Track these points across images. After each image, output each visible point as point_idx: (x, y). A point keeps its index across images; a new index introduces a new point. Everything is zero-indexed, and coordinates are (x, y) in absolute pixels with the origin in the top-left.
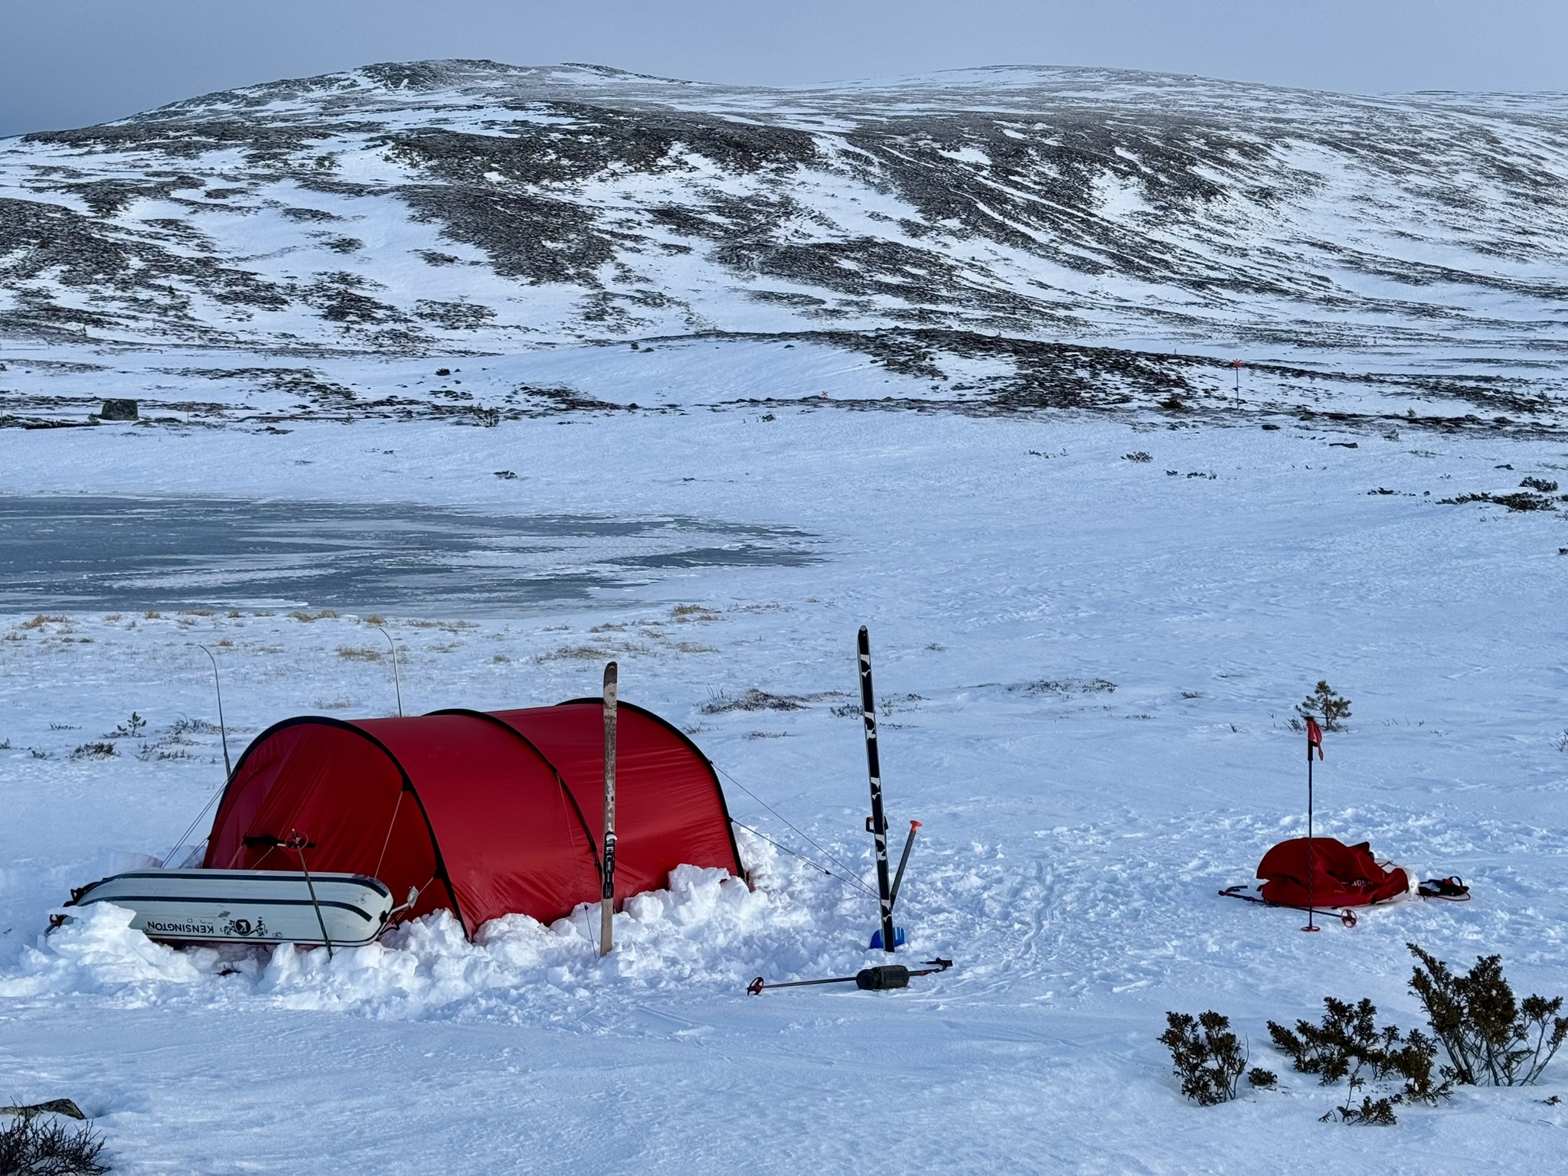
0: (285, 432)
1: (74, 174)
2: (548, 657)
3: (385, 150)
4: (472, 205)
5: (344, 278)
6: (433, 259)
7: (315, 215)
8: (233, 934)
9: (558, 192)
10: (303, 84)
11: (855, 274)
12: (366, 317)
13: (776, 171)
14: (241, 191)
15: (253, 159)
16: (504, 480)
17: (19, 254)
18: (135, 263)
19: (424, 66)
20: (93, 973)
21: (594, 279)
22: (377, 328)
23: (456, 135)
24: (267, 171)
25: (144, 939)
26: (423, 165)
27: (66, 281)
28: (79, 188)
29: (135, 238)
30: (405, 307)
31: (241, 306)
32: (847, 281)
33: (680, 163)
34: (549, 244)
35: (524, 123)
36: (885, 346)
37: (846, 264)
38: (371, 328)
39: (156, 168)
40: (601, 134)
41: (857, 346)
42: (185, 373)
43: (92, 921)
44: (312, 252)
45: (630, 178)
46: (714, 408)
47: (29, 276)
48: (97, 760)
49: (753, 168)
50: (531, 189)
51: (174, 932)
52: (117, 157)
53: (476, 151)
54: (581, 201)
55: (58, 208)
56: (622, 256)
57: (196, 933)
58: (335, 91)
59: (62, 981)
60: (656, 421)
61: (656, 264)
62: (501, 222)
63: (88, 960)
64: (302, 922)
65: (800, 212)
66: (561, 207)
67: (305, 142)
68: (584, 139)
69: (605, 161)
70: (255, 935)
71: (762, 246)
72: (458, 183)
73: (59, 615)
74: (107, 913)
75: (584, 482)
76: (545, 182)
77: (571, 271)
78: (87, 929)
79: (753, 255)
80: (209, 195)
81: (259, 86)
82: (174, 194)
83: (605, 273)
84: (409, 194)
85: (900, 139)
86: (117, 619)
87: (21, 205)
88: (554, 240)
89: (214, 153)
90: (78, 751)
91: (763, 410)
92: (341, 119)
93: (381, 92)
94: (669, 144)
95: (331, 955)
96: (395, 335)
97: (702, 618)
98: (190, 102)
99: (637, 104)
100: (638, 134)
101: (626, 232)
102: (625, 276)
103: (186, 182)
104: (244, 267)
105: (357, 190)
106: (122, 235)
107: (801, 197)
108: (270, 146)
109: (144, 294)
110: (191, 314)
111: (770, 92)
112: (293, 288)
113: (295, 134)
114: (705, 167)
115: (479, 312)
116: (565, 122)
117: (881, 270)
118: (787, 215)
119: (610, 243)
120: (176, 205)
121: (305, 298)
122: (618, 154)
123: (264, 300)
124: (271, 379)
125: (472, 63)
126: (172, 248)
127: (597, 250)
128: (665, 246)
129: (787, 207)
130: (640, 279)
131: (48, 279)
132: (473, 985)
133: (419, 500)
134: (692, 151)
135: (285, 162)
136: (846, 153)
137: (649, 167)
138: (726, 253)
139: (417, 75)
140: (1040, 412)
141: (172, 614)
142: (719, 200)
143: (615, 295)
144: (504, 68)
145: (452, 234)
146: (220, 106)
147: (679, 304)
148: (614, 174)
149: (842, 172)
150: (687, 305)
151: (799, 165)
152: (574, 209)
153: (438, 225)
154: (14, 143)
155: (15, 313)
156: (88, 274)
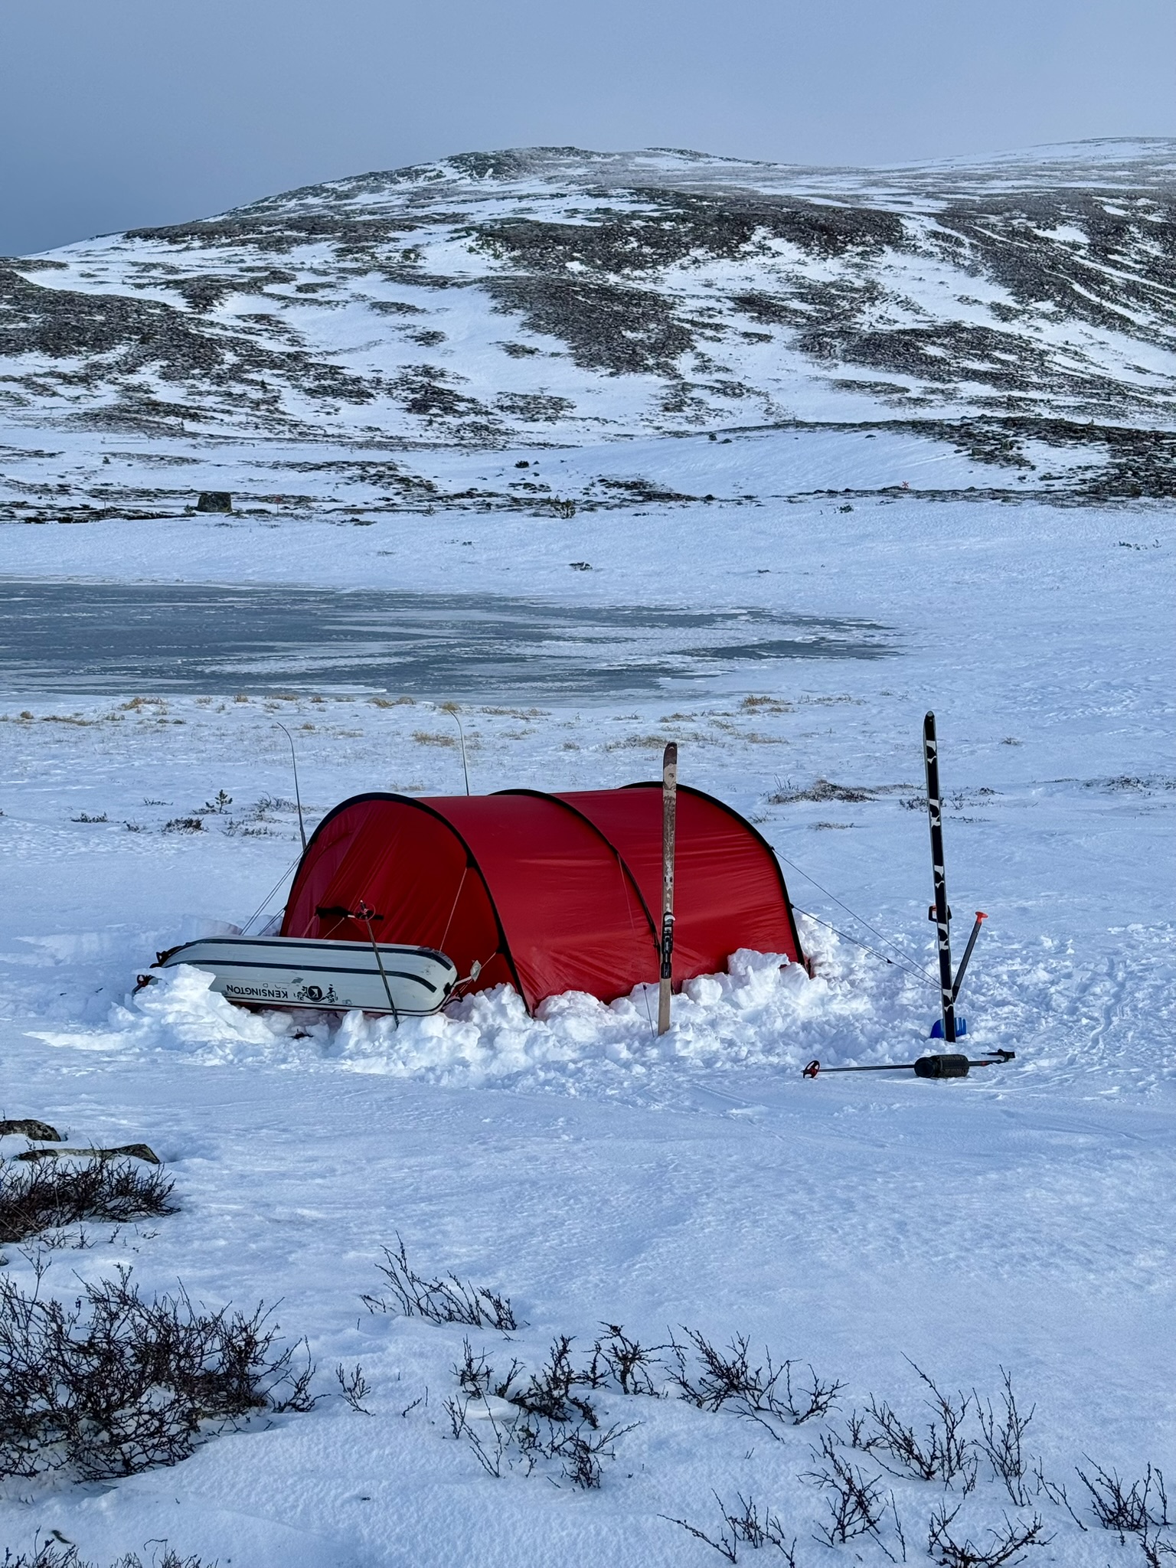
0: (368, 523)
1: (173, 270)
2: (617, 745)
3: (469, 242)
4: (553, 296)
5: (427, 371)
6: (514, 350)
7: (401, 308)
8: (306, 999)
9: (638, 280)
10: (389, 176)
11: (943, 361)
12: (448, 409)
13: (862, 254)
14: (330, 286)
15: (342, 253)
16: (579, 572)
17: (122, 349)
18: (230, 358)
19: (508, 154)
20: (175, 1032)
21: (673, 369)
22: (459, 421)
23: (539, 225)
24: (354, 265)
25: (223, 1001)
26: (506, 255)
27: (165, 376)
28: (177, 284)
29: (230, 334)
30: (486, 400)
31: (329, 400)
32: (933, 369)
33: (763, 249)
34: (629, 334)
35: (607, 211)
36: (970, 435)
37: (932, 351)
38: (453, 421)
39: (249, 264)
40: (684, 220)
41: (942, 435)
42: (276, 466)
43: (175, 982)
44: (396, 345)
45: (712, 265)
46: (790, 500)
47: (131, 371)
48: (187, 835)
49: (838, 252)
50: (613, 278)
51: (251, 996)
52: (214, 252)
53: (558, 241)
54: (662, 290)
55: (157, 305)
56: (702, 346)
57: (271, 998)
58: (421, 182)
59: (146, 1038)
60: (731, 512)
61: (736, 353)
62: (581, 313)
63: (170, 1019)
64: (370, 990)
65: (885, 297)
66: (642, 296)
67: (392, 235)
68: (667, 226)
69: (687, 248)
70: (326, 1001)
71: (844, 334)
72: (540, 273)
73: (154, 697)
74: (188, 976)
75: (659, 574)
76: (626, 271)
77: (651, 362)
78: (170, 990)
79: (836, 342)
80: (299, 289)
81: (349, 179)
82: (267, 289)
83: (684, 363)
84: (492, 286)
85: (993, 219)
86: (207, 702)
87: (124, 301)
88: (634, 330)
89: (305, 247)
90: (169, 825)
91: (841, 501)
92: (426, 211)
93: (466, 183)
94: (752, 229)
95: (397, 1023)
96: (476, 428)
97: (772, 710)
98: (282, 196)
99: (720, 188)
100: (720, 219)
101: (707, 320)
102: (704, 367)
103: (278, 277)
104: (332, 361)
105: (441, 283)
106: (217, 331)
107: (887, 282)
108: (358, 239)
109: (237, 389)
110: (282, 408)
111: (857, 172)
112: (379, 381)
113: (382, 227)
114: (789, 252)
115: (558, 404)
116: (648, 208)
117: (968, 356)
118: (872, 300)
119: (690, 332)
120: (268, 300)
121: (389, 392)
122: (700, 240)
123: (350, 394)
124: (356, 471)
125: (556, 150)
126: (265, 343)
127: (677, 339)
128: (746, 335)
129: (872, 293)
130: (719, 369)
131: (148, 375)
132: (533, 1058)
133: (496, 591)
134: (776, 235)
135: (373, 256)
136: (935, 235)
137: (732, 254)
138: (807, 341)
139: (501, 165)
140: (1132, 502)
141: (258, 699)
142: (802, 286)
143: (694, 386)
144: (588, 155)
145: (534, 326)
146: (311, 200)
147: (759, 394)
148: (696, 261)
149: (931, 254)
150: (766, 395)
151: (886, 248)
152: (655, 298)
153: (520, 316)
154: (116, 240)
155: (117, 408)
156: (186, 369)
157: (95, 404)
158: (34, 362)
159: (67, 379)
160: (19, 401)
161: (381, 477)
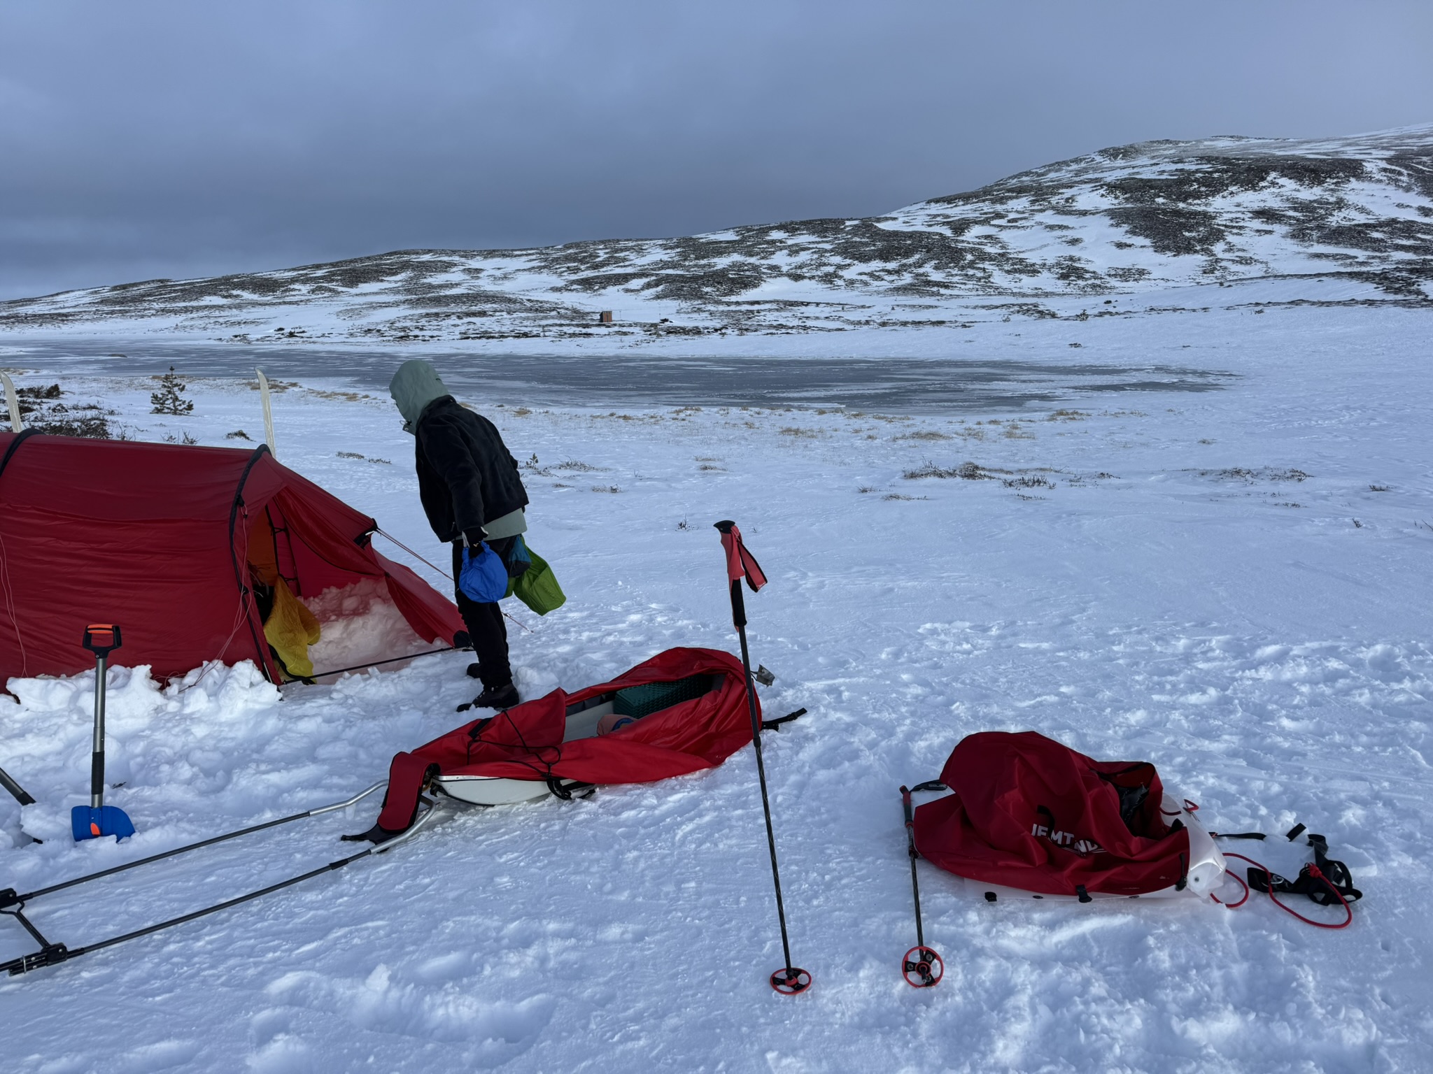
1: (948, 217)
3: (1102, 191)
4: (1145, 216)
5: (1071, 259)
6: (1120, 246)
7: (1061, 227)
9: (1197, 206)
10: (1066, 163)
11: (1382, 240)
12: (1080, 277)
13: (1336, 184)
14: (1025, 218)
15: (1033, 202)
16: (1073, 348)
17: (917, 256)
18: (969, 257)
19: (1131, 146)
21: (1211, 251)
22: (1085, 283)
23: (1141, 180)
24: (1039, 207)
26: (1121, 197)
27: (936, 268)
28: (948, 223)
29: (971, 245)
30: (1101, 271)
31: (1017, 275)
32: (1377, 245)
33: (1273, 184)
34: (1187, 234)
35: (1182, 170)
36: (1386, 278)
37: (1376, 235)
38: (1081, 283)
39: (986, 211)
40: (1226, 171)
41: (1367, 279)
42: (975, 307)
44: (1056, 246)
45: (1241, 194)
46: (1229, 308)
47: (920, 267)
49: (1321, 183)
50: (1181, 205)
52: (969, 207)
53: (1151, 187)
54: (1210, 209)
55: (937, 234)
56: (1230, 238)
58: (1083, 165)
60: (1188, 317)
61: (1250, 241)
62: (1161, 224)
65: (1348, 206)
66: (1197, 213)
67: (1061, 191)
68: (1216, 175)
69: (1227, 186)
71: (1319, 228)
72: (1139, 205)
76: (1190, 201)
77: (1198, 248)
79: (1314, 233)
80: (1009, 221)
81: (1044, 167)
82: (992, 223)
83: (1218, 248)
84: (1111, 213)
85: (1425, 159)
87: (921, 233)
88: (1189, 231)
89: (1015, 201)
91: (1260, 308)
92: (1082, 178)
93: (1107, 163)
94: (1268, 174)
96: (1094, 286)
98: (1010, 178)
99: (1252, 154)
100: (1249, 169)
101: (1234, 224)
102: (1230, 249)
103: (999, 216)
104: (1021, 256)
105: (1084, 213)
106: (965, 244)
107: (1350, 198)
108: (1043, 195)
109: (971, 272)
110: (992, 280)
111: (1339, 139)
112: (1045, 265)
113: (1056, 188)
114: (1289, 185)
115: (1142, 272)
116: (1206, 167)
117: (1399, 237)
118: (1340, 209)
119: (1224, 231)
120: (992, 228)
121: (1049, 270)
122: (1235, 181)
123: (1029, 272)
124: (1017, 308)
125: (1159, 142)
126: (989, 249)
127: (1217, 235)
128: (1258, 231)
129: (1340, 204)
130: (1239, 250)
131: (928, 268)
134: (1282, 176)
135: (1049, 202)
136: (1385, 170)
137: (1254, 187)
138: (1295, 233)
139: (1127, 152)
142: (1296, 203)
143: (1222, 260)
144: (1177, 143)
145: (1133, 232)
146: (1024, 178)
147: (1262, 263)
148: (1232, 193)
149: (1380, 181)
150: (1266, 263)
151: (1352, 179)
152: (1205, 214)
153: (1126, 227)
154: (922, 205)
155: (911, 285)
156: (947, 264)
157: (901, 283)
158: (876, 265)
159: (889, 272)
160: (866, 284)
161: (1028, 310)
